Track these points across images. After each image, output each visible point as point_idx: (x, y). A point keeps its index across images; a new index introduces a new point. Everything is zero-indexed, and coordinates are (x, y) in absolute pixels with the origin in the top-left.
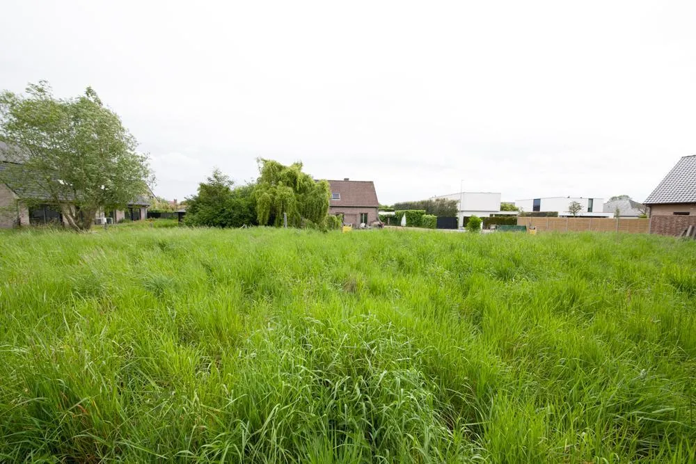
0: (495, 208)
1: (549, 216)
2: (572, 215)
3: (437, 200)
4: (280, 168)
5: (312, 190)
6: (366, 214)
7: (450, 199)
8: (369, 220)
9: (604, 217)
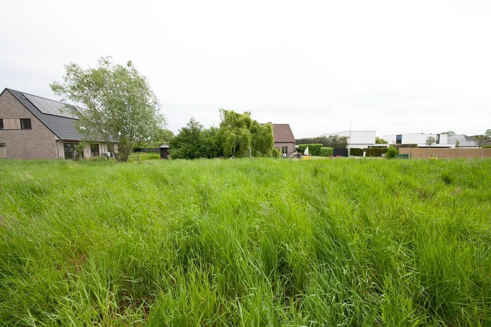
0: (372, 142)
1: (411, 147)
2: (429, 146)
3: (331, 137)
4: (237, 115)
5: (261, 131)
6: (286, 147)
7: (341, 135)
8: (289, 152)
9: (448, 147)
